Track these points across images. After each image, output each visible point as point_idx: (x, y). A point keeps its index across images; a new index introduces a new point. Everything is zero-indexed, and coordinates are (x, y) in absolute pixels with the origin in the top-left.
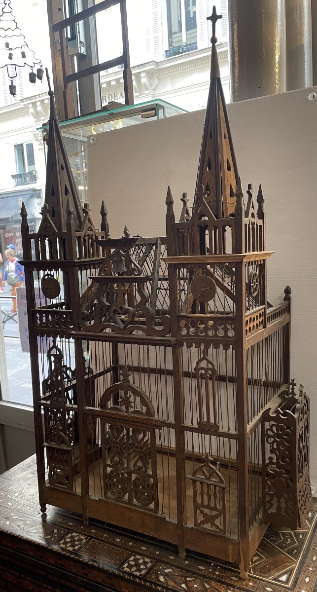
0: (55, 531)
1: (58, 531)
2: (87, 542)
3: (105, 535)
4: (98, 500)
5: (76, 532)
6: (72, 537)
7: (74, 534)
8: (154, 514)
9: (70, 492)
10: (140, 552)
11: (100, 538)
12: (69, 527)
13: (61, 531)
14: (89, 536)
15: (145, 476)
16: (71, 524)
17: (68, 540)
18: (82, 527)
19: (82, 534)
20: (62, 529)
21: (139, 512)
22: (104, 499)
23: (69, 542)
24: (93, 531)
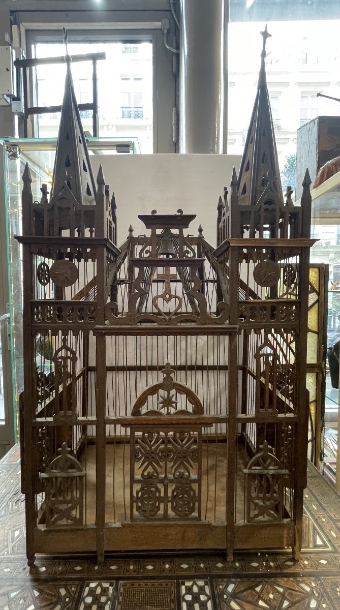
0: (63, 592)
1: (67, 589)
2: (116, 589)
3: (132, 567)
4: (120, 526)
5: (93, 580)
6: (92, 592)
7: (93, 585)
8: (198, 523)
9: (80, 527)
10: (181, 574)
11: (127, 575)
12: (78, 576)
13: (71, 588)
14: (113, 579)
15: (189, 482)
16: (78, 568)
17: (89, 600)
18: (96, 568)
19: (102, 579)
20: (71, 582)
21: (178, 526)
22: (130, 522)
23: (93, 603)
24: (113, 568)
